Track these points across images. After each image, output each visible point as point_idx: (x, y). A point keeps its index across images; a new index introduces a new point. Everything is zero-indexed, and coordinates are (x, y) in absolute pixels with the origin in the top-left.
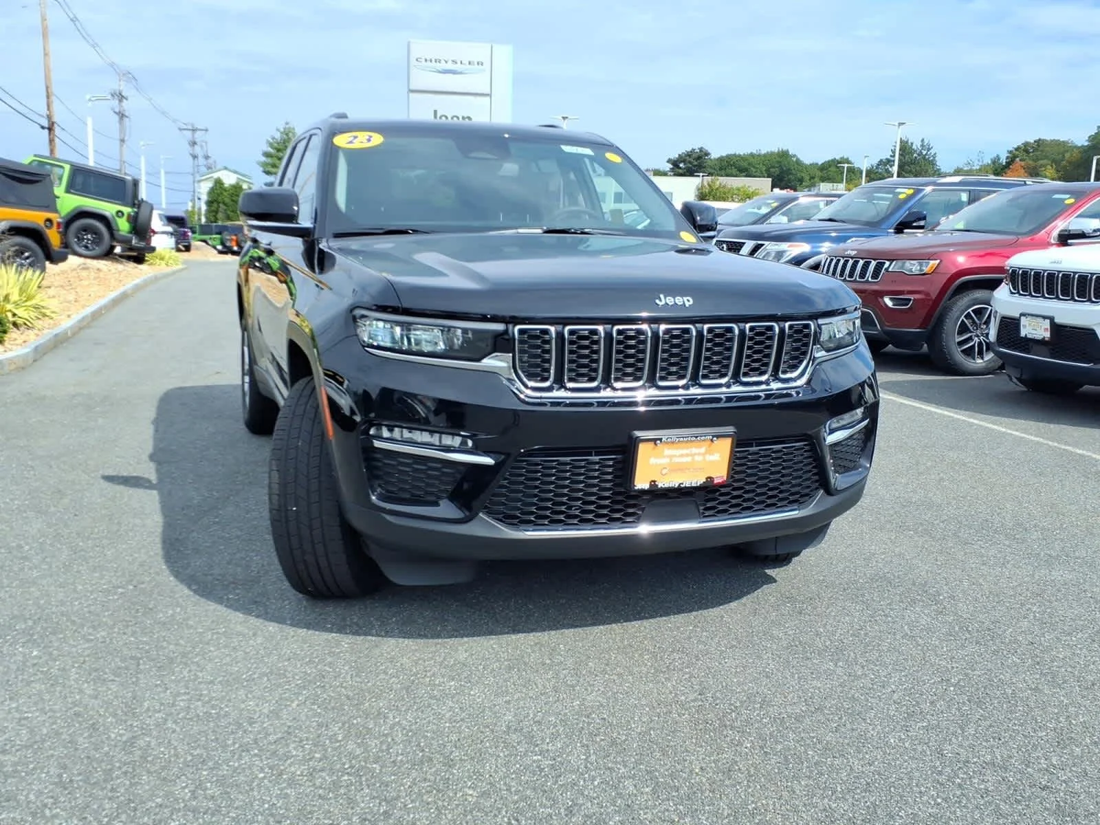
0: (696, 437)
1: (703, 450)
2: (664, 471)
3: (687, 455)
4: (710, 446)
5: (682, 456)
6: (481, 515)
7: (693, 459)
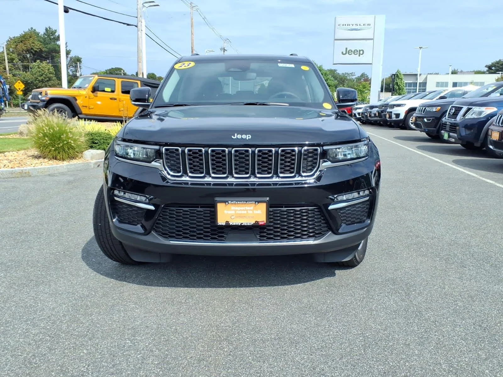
0: (246, 202)
1: (252, 208)
2: (232, 217)
3: (243, 210)
4: (255, 206)
5: (241, 210)
6: (152, 232)
7: (247, 212)
